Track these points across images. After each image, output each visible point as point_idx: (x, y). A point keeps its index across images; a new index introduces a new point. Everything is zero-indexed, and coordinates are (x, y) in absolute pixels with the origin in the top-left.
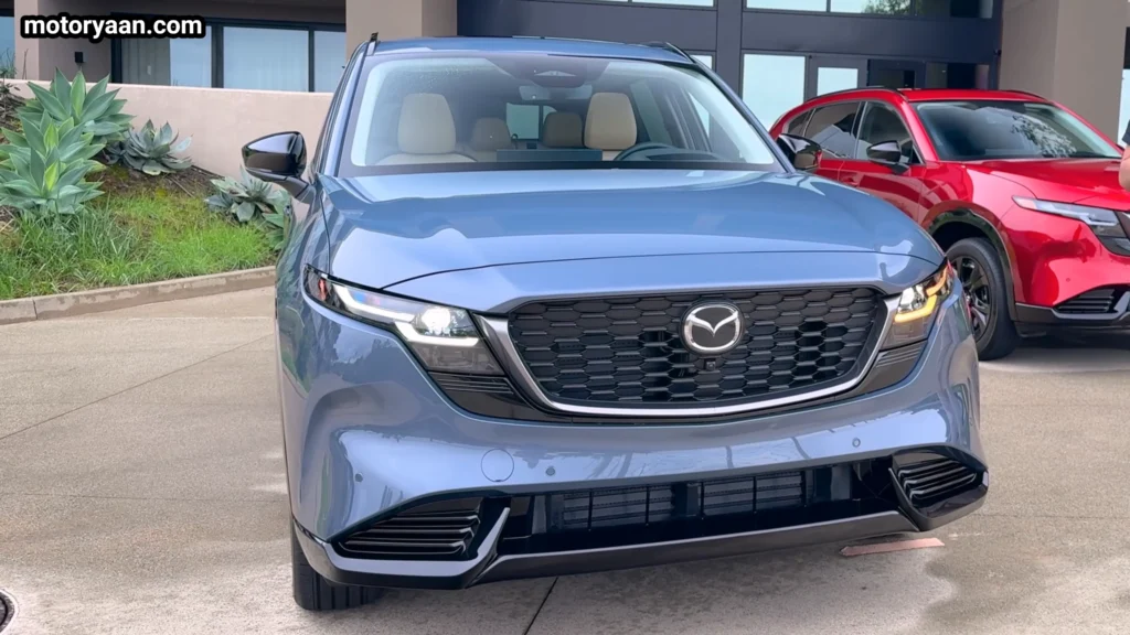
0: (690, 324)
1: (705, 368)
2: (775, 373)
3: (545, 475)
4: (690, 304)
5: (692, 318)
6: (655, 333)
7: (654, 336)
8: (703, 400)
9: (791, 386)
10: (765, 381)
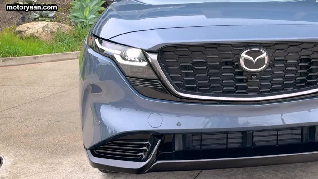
0: (243, 58)
1: (251, 79)
2: (286, 82)
3: (176, 125)
4: (243, 49)
5: (244, 55)
6: (226, 62)
7: (227, 63)
8: (251, 94)
9: (294, 89)
10: (281, 86)
